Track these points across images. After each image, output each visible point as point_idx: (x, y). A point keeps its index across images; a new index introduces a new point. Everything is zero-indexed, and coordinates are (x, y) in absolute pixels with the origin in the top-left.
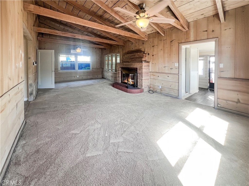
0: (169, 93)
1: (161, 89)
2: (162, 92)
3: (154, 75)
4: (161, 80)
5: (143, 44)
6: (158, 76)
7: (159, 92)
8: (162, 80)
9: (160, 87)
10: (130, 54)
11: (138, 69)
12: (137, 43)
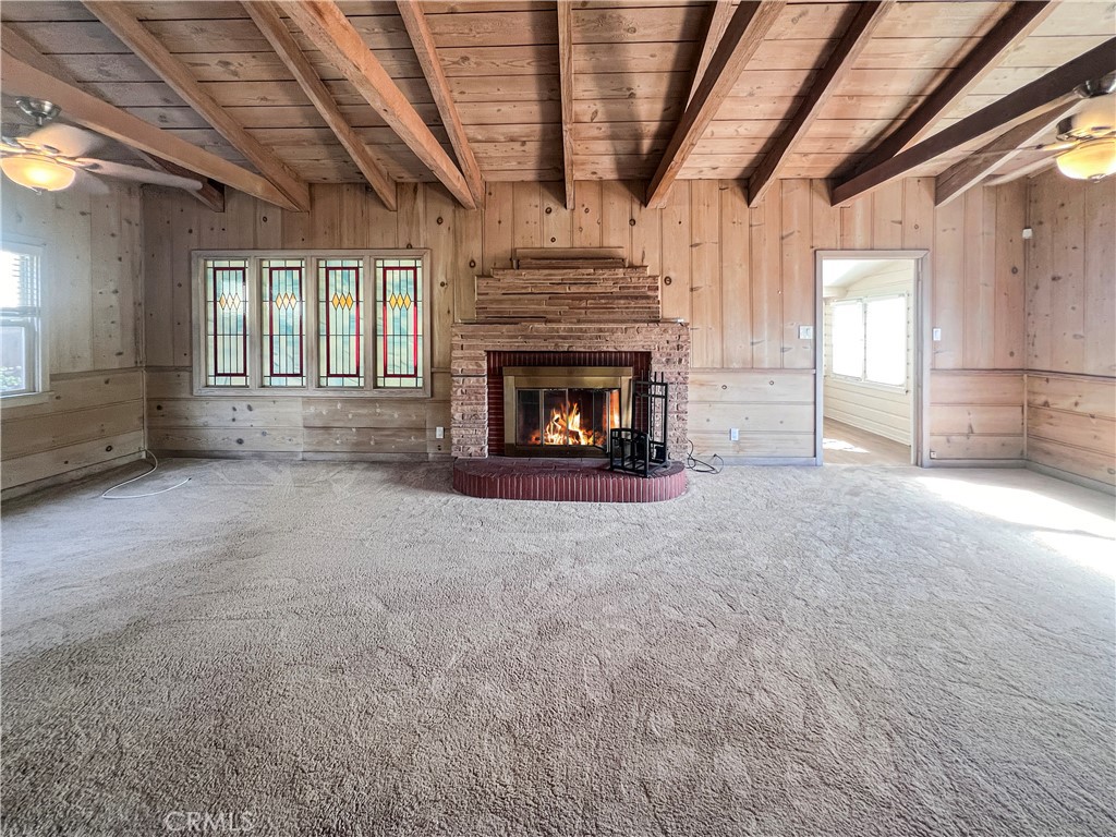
0: (775, 455)
1: (737, 442)
2: (741, 454)
3: (702, 385)
4: (738, 403)
5: (633, 222)
6: (725, 387)
7: (732, 460)
8: (743, 403)
9: (736, 436)
10: (547, 272)
11: (656, 356)
12: (587, 211)
